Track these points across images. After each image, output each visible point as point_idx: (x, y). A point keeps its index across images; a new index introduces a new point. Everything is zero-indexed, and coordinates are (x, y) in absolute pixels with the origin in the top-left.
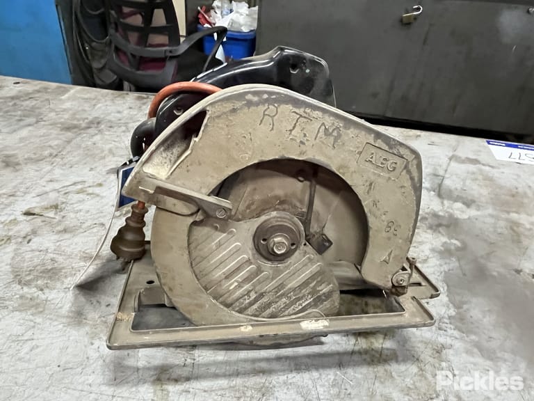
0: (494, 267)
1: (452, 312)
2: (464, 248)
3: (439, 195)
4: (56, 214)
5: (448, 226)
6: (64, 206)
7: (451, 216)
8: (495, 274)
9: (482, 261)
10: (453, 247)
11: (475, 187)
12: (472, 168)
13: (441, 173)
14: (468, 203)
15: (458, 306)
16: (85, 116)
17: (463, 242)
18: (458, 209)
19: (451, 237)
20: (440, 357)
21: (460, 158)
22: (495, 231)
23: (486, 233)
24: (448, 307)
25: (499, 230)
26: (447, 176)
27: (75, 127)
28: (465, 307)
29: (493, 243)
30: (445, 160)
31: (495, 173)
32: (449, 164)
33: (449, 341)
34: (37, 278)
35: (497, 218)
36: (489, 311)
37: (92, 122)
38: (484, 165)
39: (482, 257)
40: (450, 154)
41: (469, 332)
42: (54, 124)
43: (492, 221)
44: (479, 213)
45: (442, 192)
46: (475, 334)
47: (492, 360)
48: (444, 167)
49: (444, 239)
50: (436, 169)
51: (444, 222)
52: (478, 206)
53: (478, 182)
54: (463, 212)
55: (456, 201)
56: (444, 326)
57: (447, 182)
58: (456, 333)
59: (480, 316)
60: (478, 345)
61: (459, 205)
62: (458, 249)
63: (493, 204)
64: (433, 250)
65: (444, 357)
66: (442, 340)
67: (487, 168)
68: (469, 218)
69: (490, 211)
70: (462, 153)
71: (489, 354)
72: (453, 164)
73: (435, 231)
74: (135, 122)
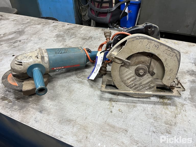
1: (190, 97)
15: (192, 96)
16: (88, 35)
24: (189, 95)
27: (86, 39)
28: (194, 96)
33: (187, 103)
37: (90, 37)
41: (194, 102)
42: (80, 38)
49: (194, 78)
56: (186, 100)
58: (189, 102)
64: (189, 81)
65: (184, 107)
66: (185, 103)
73: (191, 75)
74: (101, 38)
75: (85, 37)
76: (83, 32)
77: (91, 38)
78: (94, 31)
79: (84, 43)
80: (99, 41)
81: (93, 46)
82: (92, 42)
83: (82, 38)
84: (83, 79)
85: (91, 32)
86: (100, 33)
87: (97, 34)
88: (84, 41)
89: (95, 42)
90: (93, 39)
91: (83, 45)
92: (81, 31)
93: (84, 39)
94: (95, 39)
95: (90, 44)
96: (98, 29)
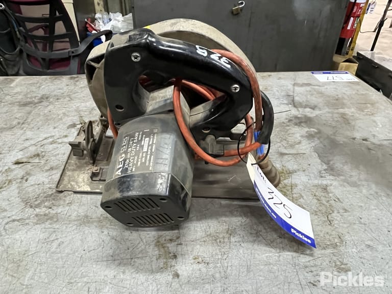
0: (340, 139)
1: (325, 167)
2: (319, 132)
3: (295, 106)
4: (40, 159)
5: (306, 122)
6: (43, 153)
7: (306, 116)
8: (342, 142)
9: (332, 137)
10: (313, 133)
11: (314, 99)
12: (308, 88)
13: (292, 94)
14: (313, 108)
15: (327, 163)
16: (35, 95)
17: (317, 129)
18: (308, 112)
19: (310, 127)
20: (327, 191)
21: (299, 84)
22: (333, 120)
23: (330, 122)
24: (322, 164)
25: (336, 119)
26: (295, 95)
27: (30, 103)
28: (331, 163)
29: (335, 127)
30: (290, 87)
31: (323, 89)
32: (294, 89)
33: (329, 182)
34: (43, 201)
35: (332, 113)
36: (346, 162)
37: (42, 98)
38: (314, 86)
39: (331, 135)
40: (293, 83)
41: (339, 175)
42: (13, 103)
43: (330, 115)
44: (321, 112)
45: (296, 104)
46: (342, 175)
47: (356, 187)
48: (292, 89)
49: (307, 129)
50: (287, 92)
51: (303, 121)
52: (320, 108)
53: (314, 96)
54: (311, 113)
55: (305, 108)
56: (323, 175)
57: (296, 98)
58: (331, 177)
59: (342, 166)
60: (344, 181)
61: (308, 110)
62: (316, 133)
63: (327, 106)
64: (302, 136)
65: (329, 191)
66: (325, 182)
67: (317, 87)
68: (317, 116)
69: (327, 110)
70: (299, 81)
71: (354, 185)
72: (296, 88)
73: (299, 126)
74: (75, 93)
75: (29, 100)
76: (17, 90)
77: (47, 98)
78: (49, 84)
79: (29, 113)
80: (69, 101)
81: (58, 115)
82: (51, 107)
83: (19, 102)
84: (50, 208)
85: (43, 87)
86: (68, 85)
87: (60, 89)
88: (28, 108)
89: (59, 104)
90: (51, 100)
91: (28, 117)
92: (13, 88)
93: (25, 105)
94: (58, 99)
95: (46, 111)
96: (60, 78)
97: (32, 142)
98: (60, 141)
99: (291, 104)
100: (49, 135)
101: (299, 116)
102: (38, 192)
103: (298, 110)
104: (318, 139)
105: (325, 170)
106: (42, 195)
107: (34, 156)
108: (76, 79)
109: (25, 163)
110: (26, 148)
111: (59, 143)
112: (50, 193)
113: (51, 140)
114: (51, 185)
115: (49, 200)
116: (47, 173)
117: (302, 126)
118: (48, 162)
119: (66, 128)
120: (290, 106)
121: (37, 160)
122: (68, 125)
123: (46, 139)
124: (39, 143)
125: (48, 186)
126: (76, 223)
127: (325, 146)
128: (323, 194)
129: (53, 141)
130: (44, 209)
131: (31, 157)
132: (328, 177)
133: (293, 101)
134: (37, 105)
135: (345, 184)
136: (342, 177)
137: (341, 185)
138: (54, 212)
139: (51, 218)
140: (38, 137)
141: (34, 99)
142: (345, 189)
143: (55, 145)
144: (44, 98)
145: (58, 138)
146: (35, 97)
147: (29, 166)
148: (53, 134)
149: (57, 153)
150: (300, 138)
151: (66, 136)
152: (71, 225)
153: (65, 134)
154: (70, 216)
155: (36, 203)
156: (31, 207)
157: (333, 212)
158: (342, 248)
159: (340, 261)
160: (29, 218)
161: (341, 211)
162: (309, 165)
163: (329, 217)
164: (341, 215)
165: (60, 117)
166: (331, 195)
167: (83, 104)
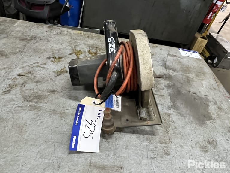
0: (183, 91)
1: (172, 104)
2: (174, 85)
3: (165, 68)
4: (31, 75)
5: (169, 78)
6: (33, 72)
7: (169, 75)
8: (183, 93)
10: (171, 85)
11: (176, 65)
12: (175, 58)
13: (165, 60)
14: (174, 70)
15: (173, 103)
16: (28, 34)
17: (173, 83)
18: (171, 73)
19: (170, 82)
21: (171, 55)
22: (182, 80)
23: (180, 80)
24: (171, 103)
25: (184, 79)
26: (167, 61)
27: (26, 39)
28: (175, 103)
29: (182, 83)
30: (166, 56)
31: (182, 60)
32: (167, 57)
33: (172, 112)
35: (183, 75)
36: (182, 103)
38: (178, 57)
39: (179, 88)
40: (168, 53)
41: (177, 110)
42: (16, 38)
43: (182, 76)
44: (178, 74)
45: (166, 67)
46: (179, 110)
47: (183, 117)
48: (166, 57)
49: (168, 82)
50: (163, 59)
51: (168, 77)
52: (177, 71)
53: (177, 63)
54: (173, 73)
55: (170, 70)
56: (170, 108)
57: (167, 63)
58: (173, 110)
59: (180, 105)
60: (179, 113)
61: (171, 71)
62: (172, 85)
63: (182, 71)
64: (165, 86)
65: (170, 117)
66: (170, 112)
67: (179, 58)
68: (175, 75)
69: (181, 73)
70: (171, 53)
71: (183, 116)
72: (169, 57)
73: (165, 80)
74: (50, 37)
75: (25, 37)
76: (18, 29)
77: (35, 38)
78: (36, 28)
79: (25, 46)
80: (47, 42)
81: (41, 50)
82: (37, 44)
83: (20, 38)
84: (37, 103)
85: (32, 30)
86: (46, 31)
87: (42, 33)
88: (24, 42)
89: (42, 43)
90: (37, 39)
91: (24, 48)
92: (16, 27)
93: (23, 40)
94: (41, 39)
95: (34, 46)
96: (43, 26)
97: (27, 64)
98: (42, 66)
99: (163, 66)
100: (36, 61)
101: (166, 74)
102: (31, 93)
103: (166, 70)
104: (172, 88)
105: (171, 106)
106: (32, 95)
107: (28, 73)
108: (52, 28)
109: (24, 76)
110: (24, 67)
111: (42, 68)
112: (37, 95)
113: (37, 65)
114: (37, 91)
115: (36, 99)
116: (35, 84)
117: (166, 80)
118: (35, 77)
119: (45, 59)
120: (163, 67)
121: (30, 75)
122: (46, 57)
123: (34, 63)
124: (31, 65)
125: (36, 91)
126: (49, 113)
127: (175, 93)
128: (167, 118)
129: (38, 65)
130: (34, 103)
131: (27, 73)
132: (172, 110)
133: (165, 64)
134: (29, 41)
135: (179, 114)
136: (178, 111)
137: (177, 115)
138: (39, 105)
139: (37, 108)
140: (30, 62)
141: (27, 37)
142: (178, 117)
143: (39, 68)
144: (33, 38)
145: (41, 65)
146: (28, 36)
147: (25, 78)
148: (39, 61)
149: (40, 73)
150: (163, 87)
151: (45, 64)
152: (47, 114)
153: (45, 62)
154: (46, 109)
155: (30, 99)
156: (27, 101)
157: (170, 127)
158: (169, 145)
159: (167, 150)
160: (26, 106)
161: (173, 127)
162: (165, 102)
163: (167, 129)
164: (173, 129)
165: (42, 51)
166: (171, 119)
167: (55, 45)
